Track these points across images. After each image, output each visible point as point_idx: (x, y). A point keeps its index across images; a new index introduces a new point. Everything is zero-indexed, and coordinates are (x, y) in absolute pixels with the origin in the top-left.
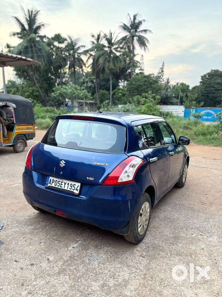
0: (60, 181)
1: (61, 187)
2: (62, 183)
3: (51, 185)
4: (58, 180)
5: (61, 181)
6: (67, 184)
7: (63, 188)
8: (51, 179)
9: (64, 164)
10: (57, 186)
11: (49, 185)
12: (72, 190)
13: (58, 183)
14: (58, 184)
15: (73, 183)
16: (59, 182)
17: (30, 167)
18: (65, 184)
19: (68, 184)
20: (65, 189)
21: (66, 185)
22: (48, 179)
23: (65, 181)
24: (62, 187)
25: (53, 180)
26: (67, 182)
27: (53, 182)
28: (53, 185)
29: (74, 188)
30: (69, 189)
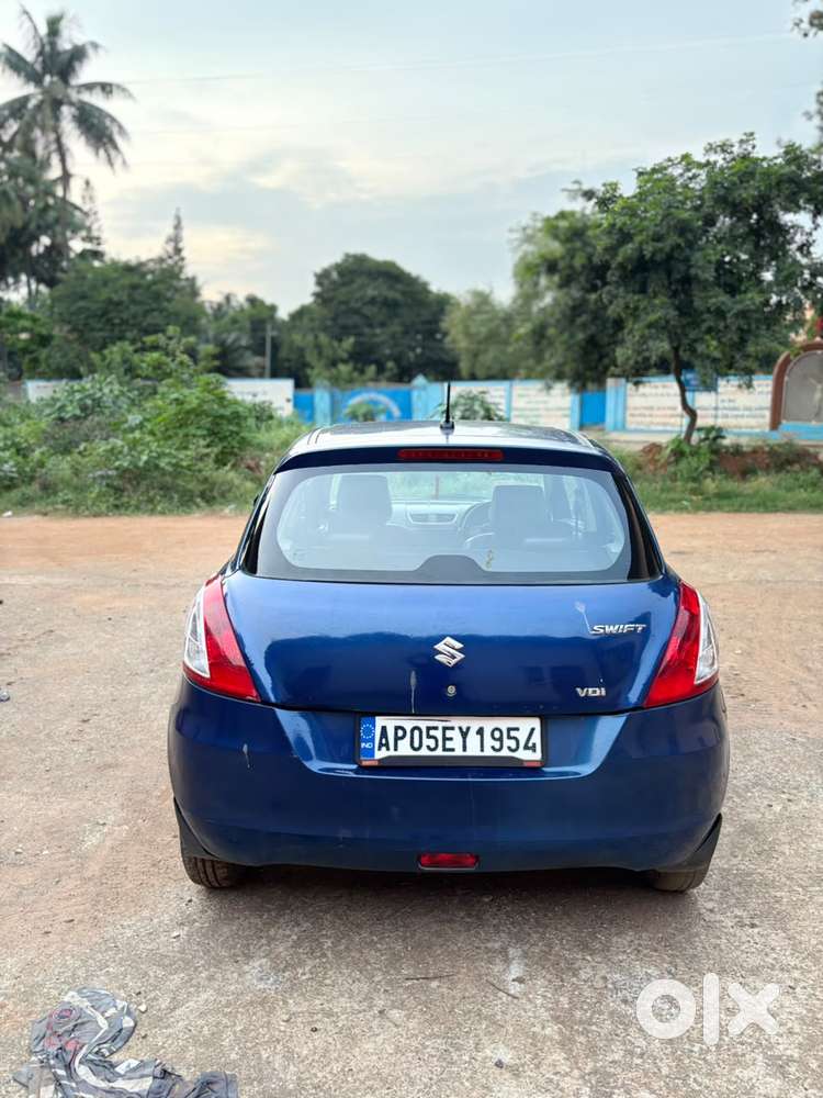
0: (436, 728)
1: (445, 749)
2: (449, 734)
3: (392, 753)
4: (423, 724)
5: (441, 725)
6: (472, 733)
7: (459, 752)
8: (384, 729)
9: (459, 650)
10: (424, 752)
11: (380, 754)
12: (505, 753)
13: (429, 737)
14: (432, 743)
15: (504, 723)
16: (432, 733)
17: (255, 694)
18: (464, 734)
19: (480, 732)
20: (469, 753)
21: (473, 739)
22: (370, 732)
23: (458, 722)
24: (453, 750)
25: (397, 728)
26: (474, 723)
27: (397, 739)
28: (404, 749)
29: (513, 744)
30: (488, 752)
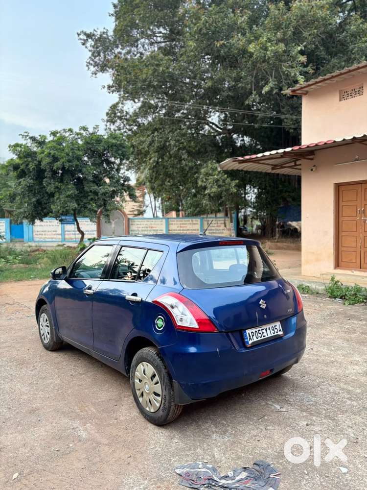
0: (260, 330)
1: (264, 336)
2: (263, 331)
3: (253, 341)
4: (257, 330)
5: (260, 329)
6: (268, 330)
7: (267, 337)
8: (249, 334)
10: (259, 339)
11: (250, 342)
12: (276, 334)
13: (259, 333)
14: (260, 335)
15: (273, 325)
16: (260, 332)
17: (216, 329)
18: (266, 330)
19: (269, 329)
20: (269, 336)
21: (268, 331)
22: (246, 335)
23: (264, 327)
24: (265, 336)
25: (252, 332)
26: (267, 327)
27: (253, 336)
28: (255, 339)
29: (276, 330)
30: (273, 335)
